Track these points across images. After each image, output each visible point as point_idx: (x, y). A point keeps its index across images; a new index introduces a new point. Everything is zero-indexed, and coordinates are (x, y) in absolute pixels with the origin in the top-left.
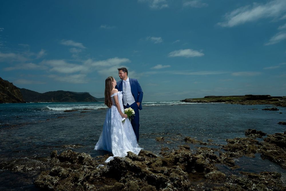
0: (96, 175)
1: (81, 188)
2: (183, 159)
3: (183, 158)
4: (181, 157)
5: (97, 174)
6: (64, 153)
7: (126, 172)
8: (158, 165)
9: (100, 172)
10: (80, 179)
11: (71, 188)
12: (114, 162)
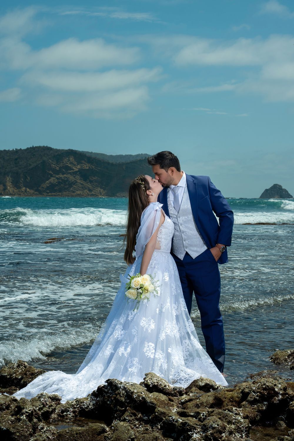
0: (65, 413)
1: (26, 425)
2: (257, 396)
3: (258, 392)
4: (254, 392)
5: (66, 410)
6: (10, 368)
7: (126, 410)
8: (202, 404)
9: (75, 408)
10: (24, 411)
11: (8, 423)
12: (106, 390)
